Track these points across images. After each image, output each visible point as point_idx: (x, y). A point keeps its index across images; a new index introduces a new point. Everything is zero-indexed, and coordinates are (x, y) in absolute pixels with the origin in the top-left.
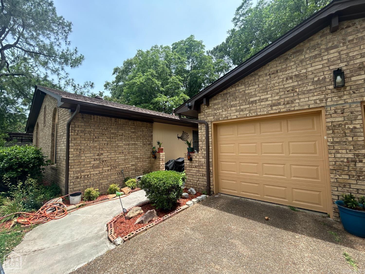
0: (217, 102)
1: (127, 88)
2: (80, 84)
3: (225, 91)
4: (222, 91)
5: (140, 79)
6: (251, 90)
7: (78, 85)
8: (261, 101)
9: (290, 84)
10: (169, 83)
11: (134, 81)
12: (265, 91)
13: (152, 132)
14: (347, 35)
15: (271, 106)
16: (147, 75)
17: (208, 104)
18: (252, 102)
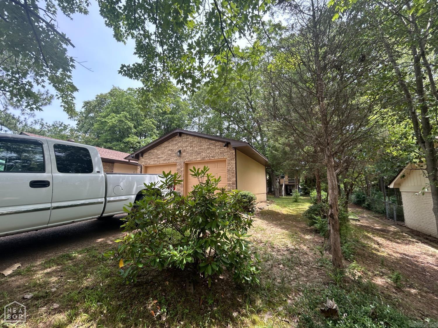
0: (146, 155)
1: (98, 125)
2: (48, 123)
3: (150, 151)
4: (148, 151)
5: (112, 120)
6: (159, 152)
7: (46, 123)
8: (161, 157)
9: (170, 152)
10: (143, 125)
11: (106, 120)
12: (163, 154)
13: (113, 169)
14: (183, 139)
15: (164, 160)
16: (120, 117)
17: (142, 156)
18: (159, 158)
